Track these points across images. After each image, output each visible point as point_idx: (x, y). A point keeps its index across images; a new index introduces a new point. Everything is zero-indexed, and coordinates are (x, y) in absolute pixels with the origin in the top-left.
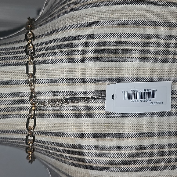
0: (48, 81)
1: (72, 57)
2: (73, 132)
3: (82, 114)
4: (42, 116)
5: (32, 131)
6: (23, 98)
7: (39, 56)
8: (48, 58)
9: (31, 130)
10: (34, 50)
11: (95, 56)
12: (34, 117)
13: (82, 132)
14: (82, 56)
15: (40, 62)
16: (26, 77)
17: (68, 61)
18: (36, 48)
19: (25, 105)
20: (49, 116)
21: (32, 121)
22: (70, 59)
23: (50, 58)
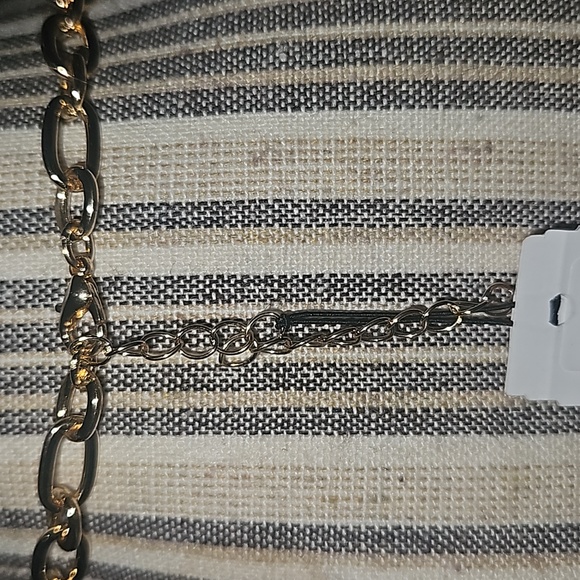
1: (314, 75)
2: (314, 522)
3: (372, 410)
4: (134, 423)
5: (71, 512)
6: (21, 316)
7: (120, 73)
8: (172, 84)
9: (68, 504)
11: (446, 72)
12: (87, 429)
13: (370, 522)
14: (372, 73)
15: (129, 109)
17: (292, 99)
18: (103, 36)
19: (34, 358)
20: (176, 424)
22: (305, 88)
23: (188, 82)
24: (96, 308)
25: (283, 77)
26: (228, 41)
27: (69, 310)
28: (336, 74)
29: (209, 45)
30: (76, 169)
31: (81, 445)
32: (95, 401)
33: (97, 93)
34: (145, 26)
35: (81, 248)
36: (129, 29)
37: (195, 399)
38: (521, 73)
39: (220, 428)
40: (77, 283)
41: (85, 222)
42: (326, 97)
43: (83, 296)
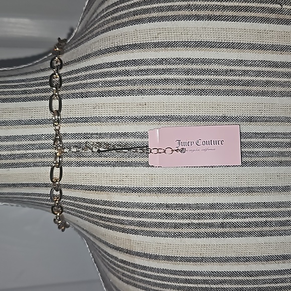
0: (77, 121)
1: (107, 89)
2: (108, 186)
3: (120, 162)
4: (70, 164)
5: (57, 183)
6: (46, 142)
7: (66, 88)
8: (77, 91)
9: (57, 181)
10: (61, 81)
11: (136, 87)
12: (60, 165)
13: (120, 186)
14: (119, 88)
15: (68, 97)
16: (50, 116)
18: (63, 78)
19: (49, 150)
20: (79, 164)
21: (57, 171)
22: (105, 92)
23: (80, 90)
24: (60, 140)
25: (100, 90)
26: (89, 81)
27: (55, 140)
28: (111, 89)
29: (85, 82)
30: (56, 111)
31: (59, 169)
32: (61, 159)
33: (60, 93)
34: (72, 76)
35: (57, 128)
36: (69, 77)
37: (83, 159)
38: (153, 87)
39: (87, 165)
40: (57, 135)
41: (58, 121)
42: (109, 94)
43: (58, 137)
